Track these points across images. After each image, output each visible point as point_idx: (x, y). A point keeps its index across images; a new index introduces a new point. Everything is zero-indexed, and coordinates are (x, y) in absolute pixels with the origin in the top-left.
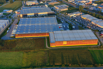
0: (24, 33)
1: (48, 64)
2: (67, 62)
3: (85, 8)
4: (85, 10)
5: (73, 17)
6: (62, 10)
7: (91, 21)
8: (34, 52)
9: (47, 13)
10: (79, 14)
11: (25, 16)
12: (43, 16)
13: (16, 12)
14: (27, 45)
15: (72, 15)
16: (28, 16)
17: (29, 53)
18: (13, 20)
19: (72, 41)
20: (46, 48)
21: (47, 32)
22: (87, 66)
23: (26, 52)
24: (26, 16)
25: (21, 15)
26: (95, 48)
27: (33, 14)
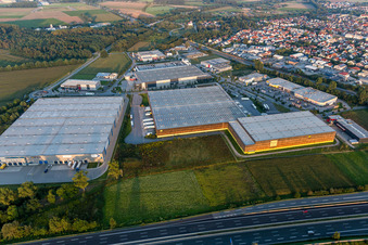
0: (175, 126)
1: (263, 196)
2: (298, 186)
3: (265, 65)
4: (267, 69)
5: (251, 84)
6: (221, 70)
7: (293, 93)
8: (217, 169)
9: (195, 77)
10: (260, 79)
11: (152, 86)
12: (190, 85)
13: (127, 78)
14: (194, 154)
15: (248, 81)
16: (158, 86)
17: (207, 172)
18: (129, 96)
19: (289, 138)
20: (238, 158)
21: (222, 121)
22: (343, 192)
23: (200, 170)
24: (155, 85)
25: (144, 85)
26: (332, 149)
27: (169, 81)
